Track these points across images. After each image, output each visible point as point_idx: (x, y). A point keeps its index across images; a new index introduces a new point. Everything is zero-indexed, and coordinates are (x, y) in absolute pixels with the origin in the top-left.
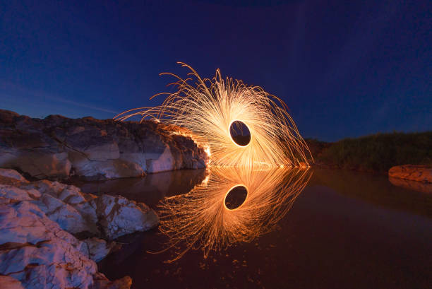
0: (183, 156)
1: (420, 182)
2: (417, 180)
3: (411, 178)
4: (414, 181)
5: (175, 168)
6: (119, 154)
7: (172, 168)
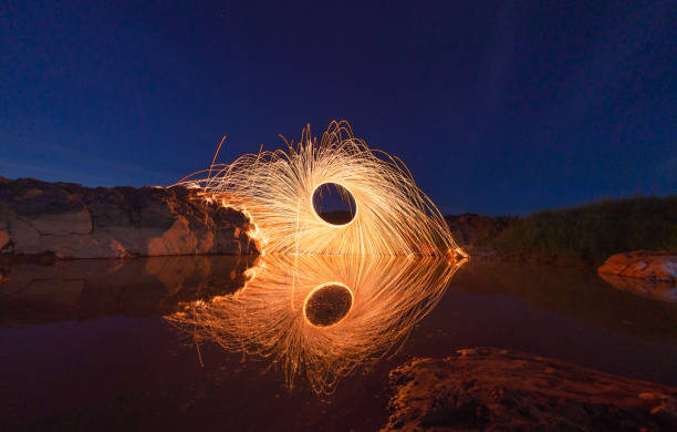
0: (215, 237)
2: (639, 275)
3: (629, 272)
4: (634, 278)
5: (197, 252)
6: (89, 227)
7: (190, 251)
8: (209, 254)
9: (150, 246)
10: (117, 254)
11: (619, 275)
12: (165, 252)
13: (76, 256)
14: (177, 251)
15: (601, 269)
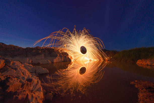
0: (64, 58)
1: (145, 65)
2: (145, 64)
3: (143, 64)
4: (144, 65)
5: (61, 61)
6: (44, 57)
7: (60, 61)
8: (63, 61)
9: (54, 60)
10: (50, 63)
11: (141, 64)
12: (56, 62)
13: (44, 63)
14: (58, 61)
15: (137, 63)
